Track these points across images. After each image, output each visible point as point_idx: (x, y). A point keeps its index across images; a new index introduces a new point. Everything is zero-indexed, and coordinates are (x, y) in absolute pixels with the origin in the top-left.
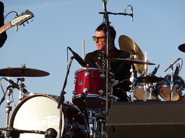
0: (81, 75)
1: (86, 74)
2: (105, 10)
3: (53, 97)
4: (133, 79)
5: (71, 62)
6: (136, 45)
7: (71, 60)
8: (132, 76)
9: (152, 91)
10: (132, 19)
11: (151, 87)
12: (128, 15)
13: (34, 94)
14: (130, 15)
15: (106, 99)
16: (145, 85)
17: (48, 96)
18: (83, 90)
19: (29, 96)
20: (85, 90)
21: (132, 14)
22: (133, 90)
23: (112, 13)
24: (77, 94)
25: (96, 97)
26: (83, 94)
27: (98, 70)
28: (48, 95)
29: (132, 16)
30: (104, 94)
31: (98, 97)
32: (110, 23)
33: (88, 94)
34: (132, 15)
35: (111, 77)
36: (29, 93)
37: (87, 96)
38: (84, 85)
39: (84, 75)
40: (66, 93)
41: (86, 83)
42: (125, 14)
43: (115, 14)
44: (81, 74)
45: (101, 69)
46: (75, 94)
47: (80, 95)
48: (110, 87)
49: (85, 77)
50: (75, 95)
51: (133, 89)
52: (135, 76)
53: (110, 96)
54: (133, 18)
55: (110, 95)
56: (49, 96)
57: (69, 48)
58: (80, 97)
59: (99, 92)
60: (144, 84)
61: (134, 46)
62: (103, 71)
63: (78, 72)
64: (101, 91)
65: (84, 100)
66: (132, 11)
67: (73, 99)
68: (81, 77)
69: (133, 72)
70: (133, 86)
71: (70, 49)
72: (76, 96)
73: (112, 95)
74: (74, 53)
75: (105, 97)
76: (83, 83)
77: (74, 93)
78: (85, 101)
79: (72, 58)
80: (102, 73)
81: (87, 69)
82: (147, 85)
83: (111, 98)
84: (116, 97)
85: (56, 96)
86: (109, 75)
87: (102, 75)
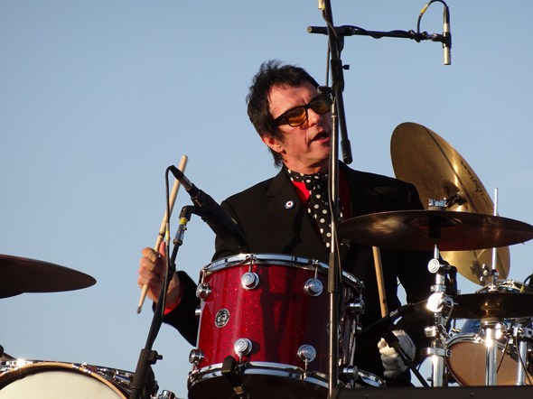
0: (226, 286)
1: (246, 281)
2: (328, 14)
3: (110, 373)
4: (441, 301)
5: (182, 229)
6: (463, 163)
7: (183, 219)
8: (436, 288)
9: (529, 354)
10: (446, 56)
11: (525, 339)
12: (431, 38)
13: (30, 364)
14: (439, 38)
15: (326, 385)
16: (493, 327)
17: (85, 371)
18: (231, 346)
19: (11, 370)
20: (239, 347)
21: (448, 34)
22: (438, 346)
23: (362, 32)
24: (209, 364)
25: (286, 374)
26: (232, 362)
27: (295, 262)
28: (87, 367)
29: (449, 46)
30: (319, 365)
31: (294, 375)
32: (347, 67)
33: (253, 363)
34: (446, 40)
35: (346, 293)
36: (11, 358)
37: (248, 371)
38: (236, 327)
39: (238, 282)
40: (161, 358)
41: (243, 315)
42: (419, 37)
43: (377, 35)
44: (226, 280)
45: (306, 261)
46: (200, 364)
47: (220, 365)
48: (343, 333)
49: (241, 293)
50: (199, 367)
51: (440, 341)
52: (450, 288)
53: (345, 371)
54: (449, 52)
55: (343, 366)
56: (92, 372)
57: (173, 169)
58: (219, 374)
59: (299, 354)
60: (486, 323)
61: (456, 167)
62: (315, 266)
63: (214, 272)
64: (307, 352)
65: (237, 386)
66: (448, 22)
67: (189, 384)
68: (225, 292)
69: (441, 271)
70: (440, 329)
71: (179, 175)
72: (203, 370)
73: (351, 367)
74: (193, 191)
75: (323, 375)
76: (231, 319)
77: (196, 359)
78: (238, 390)
79: (187, 213)
80: (309, 275)
81: (248, 260)
82: (498, 326)
83: (346, 378)
84: (372, 378)
85: (122, 372)
86: (341, 284)
87: (312, 285)
